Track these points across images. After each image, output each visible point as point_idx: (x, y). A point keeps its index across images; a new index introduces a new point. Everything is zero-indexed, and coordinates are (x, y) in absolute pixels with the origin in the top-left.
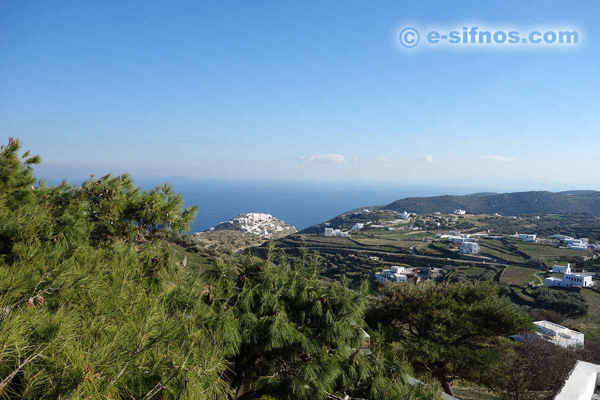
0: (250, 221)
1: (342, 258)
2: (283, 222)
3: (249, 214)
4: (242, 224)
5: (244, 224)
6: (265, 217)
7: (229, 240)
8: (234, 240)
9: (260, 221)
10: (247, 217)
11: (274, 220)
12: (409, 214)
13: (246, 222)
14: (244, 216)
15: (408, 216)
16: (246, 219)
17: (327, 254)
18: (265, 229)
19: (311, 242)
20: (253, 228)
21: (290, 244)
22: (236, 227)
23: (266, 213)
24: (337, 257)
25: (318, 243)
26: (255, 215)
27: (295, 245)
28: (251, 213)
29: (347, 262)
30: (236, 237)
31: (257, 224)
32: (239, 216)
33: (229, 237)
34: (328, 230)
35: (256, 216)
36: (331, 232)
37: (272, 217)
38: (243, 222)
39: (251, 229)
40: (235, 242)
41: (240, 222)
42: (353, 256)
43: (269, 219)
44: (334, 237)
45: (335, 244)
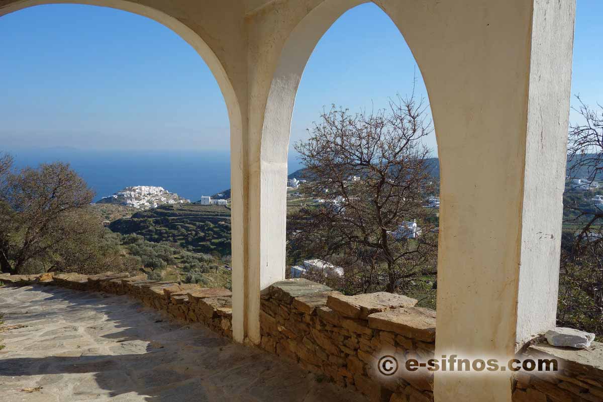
0: (137, 195)
1: (212, 225)
2: (176, 196)
3: (137, 187)
4: (128, 198)
5: (130, 198)
6: (154, 190)
7: (103, 214)
8: (109, 214)
9: (149, 194)
10: (134, 191)
11: (167, 193)
12: (298, 181)
13: (133, 196)
14: (130, 190)
15: (297, 183)
16: (132, 193)
17: (197, 223)
18: (155, 203)
19: (184, 212)
20: (141, 202)
21: (161, 214)
22: (121, 201)
23: (157, 186)
24: (207, 225)
25: (191, 212)
26: (143, 188)
27: (165, 214)
28: (139, 186)
29: (215, 229)
30: (112, 211)
31: (146, 198)
32: (125, 190)
33: (103, 211)
34: (205, 199)
35: (145, 189)
36: (208, 200)
37: (164, 190)
38: (129, 196)
39: (138, 204)
40: (110, 216)
41: (125, 196)
42: (223, 223)
43: (160, 191)
44: (211, 205)
45: (209, 212)
